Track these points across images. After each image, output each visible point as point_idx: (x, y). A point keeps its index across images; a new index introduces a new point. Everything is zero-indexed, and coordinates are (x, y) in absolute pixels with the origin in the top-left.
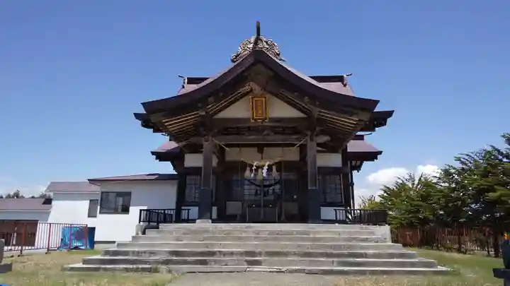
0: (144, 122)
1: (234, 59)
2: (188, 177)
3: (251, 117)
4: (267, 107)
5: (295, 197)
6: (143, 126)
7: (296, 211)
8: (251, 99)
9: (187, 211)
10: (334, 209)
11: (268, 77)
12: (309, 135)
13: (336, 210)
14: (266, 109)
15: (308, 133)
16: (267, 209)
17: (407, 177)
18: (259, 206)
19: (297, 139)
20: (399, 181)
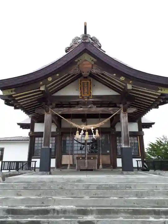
0: (6, 101)
1: (67, 50)
2: (37, 139)
3: (80, 95)
4: (91, 87)
5: (108, 151)
6: (6, 104)
7: (109, 162)
8: (79, 81)
9: (34, 163)
10: (136, 161)
11: (93, 63)
12: (122, 108)
13: (137, 161)
14: (90, 88)
15: (121, 106)
16: (89, 160)
17: (163, 138)
18: (84, 158)
19: (113, 110)
20: (158, 140)
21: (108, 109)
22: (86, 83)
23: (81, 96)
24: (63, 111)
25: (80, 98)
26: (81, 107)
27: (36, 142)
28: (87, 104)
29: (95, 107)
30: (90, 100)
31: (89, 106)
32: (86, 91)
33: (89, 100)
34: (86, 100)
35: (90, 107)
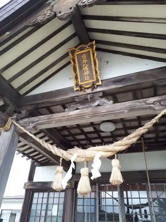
2: (36, 195)
21: (147, 102)
22: (84, 56)
23: (77, 85)
24: (38, 121)
25: (75, 89)
26: (77, 109)
27: (35, 201)
28: (89, 100)
29: (111, 102)
30: (99, 89)
31: (97, 103)
32: (87, 73)
33: (95, 91)
34: (89, 91)
35: (99, 105)
